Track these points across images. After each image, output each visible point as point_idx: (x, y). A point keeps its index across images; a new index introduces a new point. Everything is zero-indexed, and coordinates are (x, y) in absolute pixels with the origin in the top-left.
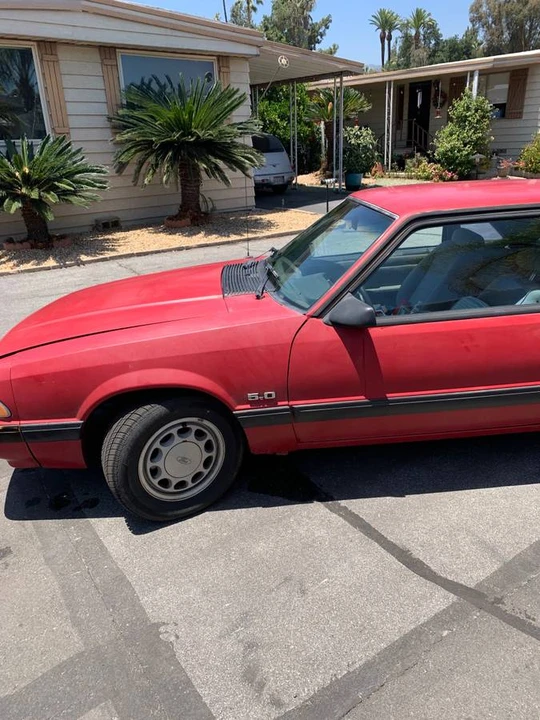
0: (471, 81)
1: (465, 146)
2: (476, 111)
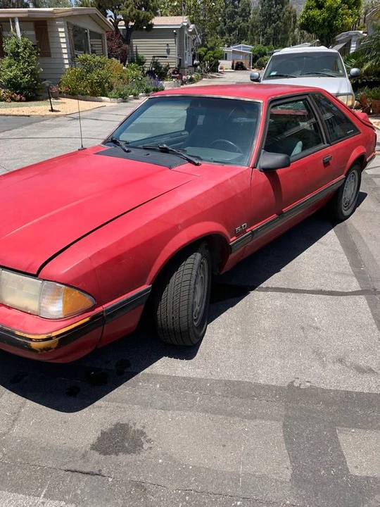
0: (14, 26)
1: (25, 75)
2: (25, 48)
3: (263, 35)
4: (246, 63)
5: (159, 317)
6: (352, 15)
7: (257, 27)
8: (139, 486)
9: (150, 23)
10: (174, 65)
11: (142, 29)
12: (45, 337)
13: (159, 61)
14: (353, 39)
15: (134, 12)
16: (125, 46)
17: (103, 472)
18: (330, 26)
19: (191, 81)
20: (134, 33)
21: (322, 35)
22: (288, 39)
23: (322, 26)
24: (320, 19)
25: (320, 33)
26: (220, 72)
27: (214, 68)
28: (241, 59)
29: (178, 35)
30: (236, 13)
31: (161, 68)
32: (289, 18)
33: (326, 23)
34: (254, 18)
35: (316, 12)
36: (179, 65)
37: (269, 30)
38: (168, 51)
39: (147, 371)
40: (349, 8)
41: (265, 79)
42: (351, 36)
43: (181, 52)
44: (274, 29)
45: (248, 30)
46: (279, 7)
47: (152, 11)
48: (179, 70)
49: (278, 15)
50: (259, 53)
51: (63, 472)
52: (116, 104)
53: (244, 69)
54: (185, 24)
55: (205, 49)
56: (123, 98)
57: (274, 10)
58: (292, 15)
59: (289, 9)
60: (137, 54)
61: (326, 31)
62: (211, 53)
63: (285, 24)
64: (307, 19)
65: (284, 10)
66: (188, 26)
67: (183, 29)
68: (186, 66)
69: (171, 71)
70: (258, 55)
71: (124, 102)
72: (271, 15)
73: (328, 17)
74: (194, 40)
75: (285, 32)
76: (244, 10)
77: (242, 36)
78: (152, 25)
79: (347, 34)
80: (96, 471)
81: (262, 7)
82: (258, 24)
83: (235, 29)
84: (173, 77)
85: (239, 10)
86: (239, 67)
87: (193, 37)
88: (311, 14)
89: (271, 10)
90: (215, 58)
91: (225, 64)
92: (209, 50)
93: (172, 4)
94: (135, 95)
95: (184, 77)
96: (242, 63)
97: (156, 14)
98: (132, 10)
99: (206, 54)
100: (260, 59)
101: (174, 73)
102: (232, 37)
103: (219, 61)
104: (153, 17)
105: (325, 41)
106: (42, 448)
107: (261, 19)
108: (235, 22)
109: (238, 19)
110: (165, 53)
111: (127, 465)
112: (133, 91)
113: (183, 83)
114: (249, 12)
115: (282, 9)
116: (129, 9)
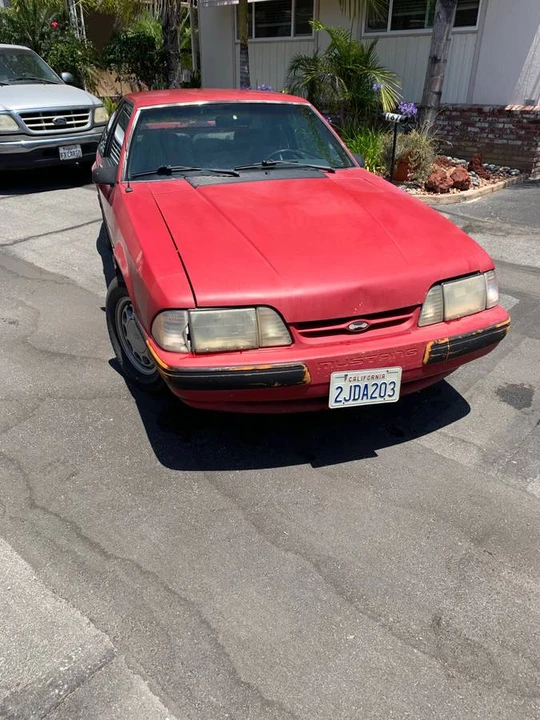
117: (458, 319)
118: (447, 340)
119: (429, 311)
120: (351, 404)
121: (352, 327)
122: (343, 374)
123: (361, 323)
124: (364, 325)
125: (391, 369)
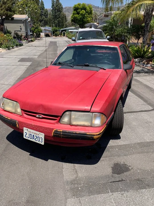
3: (54, 23)
4: (50, 34)
5: (113, 124)
6: (90, 17)
7: (51, 20)
8: (138, 180)
9: (12, 17)
10: (24, 34)
11: (9, 19)
12: (99, 133)
13: (18, 33)
14: (92, 26)
15: (5, 12)
16: (2, 26)
17: (124, 179)
18: (83, 21)
19: (32, 41)
20: (5, 21)
21: (80, 24)
22: (64, 25)
23: (80, 21)
24: (79, 18)
25: (80, 23)
26: (41, 38)
27: (38, 36)
28: (47, 32)
29: (24, 22)
30: (42, 14)
31: (19, 35)
32: (63, 17)
33: (81, 20)
34: (50, 16)
35: (77, 16)
36: (27, 35)
37: (56, 22)
38: (21, 29)
39: (108, 145)
40: (89, 15)
41: (78, 40)
42: (92, 25)
43: (26, 29)
44: (58, 21)
45: (48, 21)
46: (59, 13)
47: (13, 12)
48: (27, 36)
49: (59, 16)
50: (55, 30)
51: (110, 183)
52: (5, 51)
53: (49, 36)
54: (27, 18)
55: (34, 28)
56: (8, 48)
57: (57, 14)
58: (64, 16)
59: (63, 14)
60: (7, 30)
61: (81, 23)
62: (36, 30)
63: (62, 19)
64: (74, 18)
65: (61, 14)
66: (28, 19)
67: (26, 20)
68: (29, 35)
69: (23, 37)
70: (54, 31)
71: (9, 50)
72: (56, 16)
73: (82, 18)
74: (30, 25)
75: (62, 22)
76: (45, 13)
77: (46, 24)
78: (13, 18)
79: (90, 24)
80: (121, 180)
81: (52, 12)
82: (52, 19)
83: (42, 21)
84: (25, 40)
85: (43, 13)
86: (47, 35)
87: (30, 23)
88: (75, 16)
89: (56, 14)
90: (39, 32)
91: (42, 34)
92: (35, 29)
93: (19, 10)
94: (12, 47)
95: (29, 39)
96: (48, 34)
97: (15, 14)
98: (4, 11)
99: (34, 30)
100: (55, 33)
101: (24, 38)
102: (42, 24)
103: (41, 33)
104: (14, 15)
105: (81, 26)
106: (95, 178)
107: (53, 17)
108: (42, 18)
109: (43, 17)
110: (20, 30)
111: (129, 175)
112: (12, 45)
113: (29, 42)
114: (47, 14)
115: (60, 14)
116: (3, 11)
117: (76, 126)
118: (61, 131)
119: (66, 119)
120: (29, 139)
121: (37, 116)
122: (27, 129)
123: (40, 116)
124: (41, 117)
125: (41, 133)
